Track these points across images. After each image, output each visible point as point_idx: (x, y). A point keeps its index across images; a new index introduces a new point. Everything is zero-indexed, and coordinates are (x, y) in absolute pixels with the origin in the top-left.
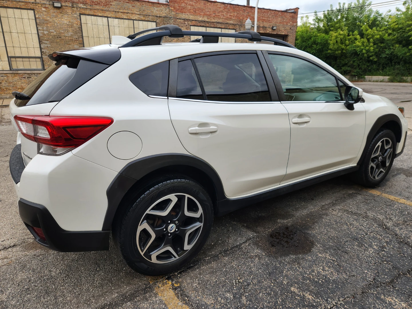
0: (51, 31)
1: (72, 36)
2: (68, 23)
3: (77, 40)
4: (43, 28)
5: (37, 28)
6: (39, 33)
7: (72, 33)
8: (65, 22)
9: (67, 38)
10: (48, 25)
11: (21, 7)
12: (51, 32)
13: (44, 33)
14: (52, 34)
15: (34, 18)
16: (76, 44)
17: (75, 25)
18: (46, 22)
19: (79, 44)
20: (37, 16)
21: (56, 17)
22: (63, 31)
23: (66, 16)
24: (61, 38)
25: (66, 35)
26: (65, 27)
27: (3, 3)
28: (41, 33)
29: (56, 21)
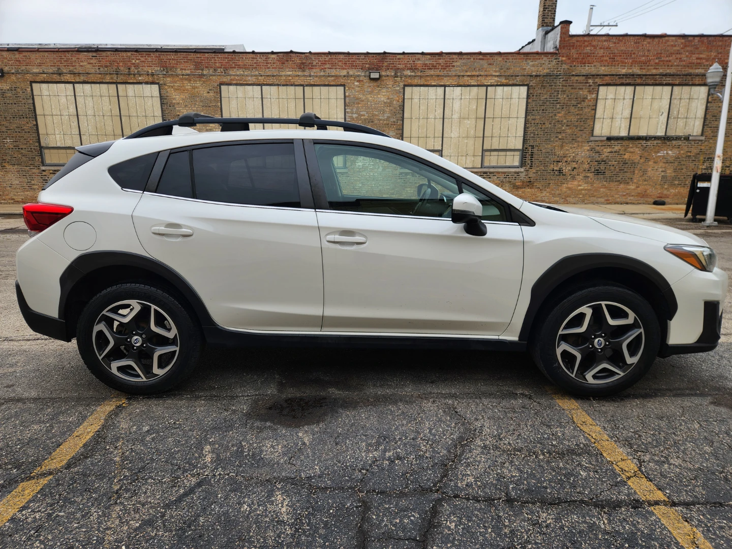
0: (361, 113)
1: (388, 117)
2: (385, 101)
3: (395, 125)
4: (352, 110)
5: (345, 109)
6: (347, 117)
7: (389, 115)
8: (382, 99)
9: (381, 122)
10: (360, 105)
11: (330, 83)
12: (362, 115)
13: (352, 116)
14: (362, 117)
15: (343, 97)
16: (393, 130)
17: (395, 102)
18: (358, 101)
19: (397, 129)
20: (347, 94)
21: (371, 93)
22: (377, 113)
23: (384, 90)
24: (373, 122)
25: (380, 118)
26: (381, 107)
27: (309, 81)
28: (349, 116)
29: (371, 99)
